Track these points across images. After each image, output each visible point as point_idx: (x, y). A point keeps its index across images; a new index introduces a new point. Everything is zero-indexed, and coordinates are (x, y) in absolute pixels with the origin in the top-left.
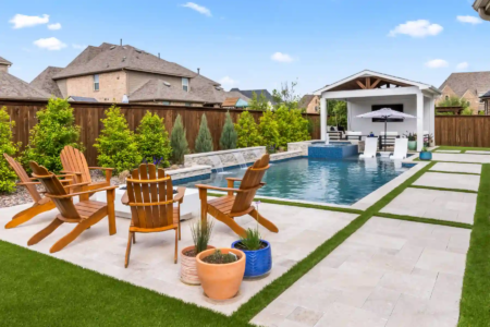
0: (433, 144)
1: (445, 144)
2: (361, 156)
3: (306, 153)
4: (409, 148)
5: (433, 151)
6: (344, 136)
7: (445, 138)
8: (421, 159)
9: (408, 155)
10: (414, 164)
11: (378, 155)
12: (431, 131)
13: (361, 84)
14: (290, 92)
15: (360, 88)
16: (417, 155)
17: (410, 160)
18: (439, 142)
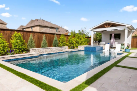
0: (130, 47)
1: (134, 47)
2: (103, 51)
3: (84, 49)
4: (121, 48)
5: (130, 49)
6: (99, 44)
7: (135, 45)
8: (125, 52)
9: (121, 50)
10: (122, 54)
11: (110, 50)
12: (130, 43)
13: (105, 26)
14: (84, 31)
15: (105, 27)
16: (124, 50)
17: (121, 52)
18: (133, 46)
